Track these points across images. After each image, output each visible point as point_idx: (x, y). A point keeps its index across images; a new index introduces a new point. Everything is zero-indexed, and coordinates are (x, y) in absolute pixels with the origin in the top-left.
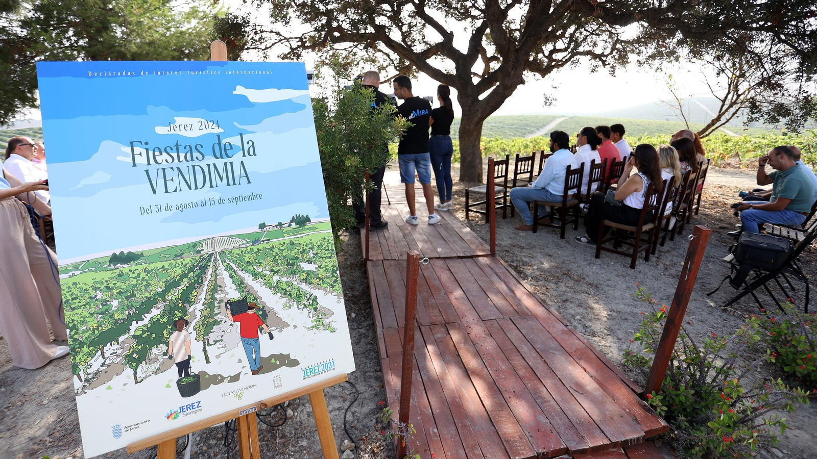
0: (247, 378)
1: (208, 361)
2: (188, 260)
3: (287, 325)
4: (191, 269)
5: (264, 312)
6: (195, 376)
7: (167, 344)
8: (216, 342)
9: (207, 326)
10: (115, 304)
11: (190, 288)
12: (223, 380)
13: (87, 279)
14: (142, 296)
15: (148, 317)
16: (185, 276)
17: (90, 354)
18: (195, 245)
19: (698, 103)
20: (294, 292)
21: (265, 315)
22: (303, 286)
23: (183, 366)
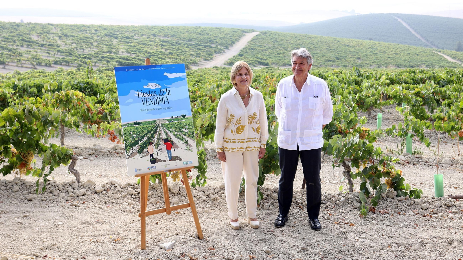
0: (168, 161)
1: (158, 155)
2: (153, 125)
3: (179, 148)
4: (154, 128)
5: (173, 143)
6: (154, 159)
7: (148, 148)
8: (160, 150)
9: (158, 145)
10: (135, 136)
11: (153, 133)
12: (161, 161)
13: (129, 128)
14: (142, 134)
15: (143, 141)
16: (152, 130)
17: (130, 149)
18: (155, 121)
19: (399, 20)
20: (181, 138)
21: (173, 144)
22: (184, 136)
23: (152, 155)
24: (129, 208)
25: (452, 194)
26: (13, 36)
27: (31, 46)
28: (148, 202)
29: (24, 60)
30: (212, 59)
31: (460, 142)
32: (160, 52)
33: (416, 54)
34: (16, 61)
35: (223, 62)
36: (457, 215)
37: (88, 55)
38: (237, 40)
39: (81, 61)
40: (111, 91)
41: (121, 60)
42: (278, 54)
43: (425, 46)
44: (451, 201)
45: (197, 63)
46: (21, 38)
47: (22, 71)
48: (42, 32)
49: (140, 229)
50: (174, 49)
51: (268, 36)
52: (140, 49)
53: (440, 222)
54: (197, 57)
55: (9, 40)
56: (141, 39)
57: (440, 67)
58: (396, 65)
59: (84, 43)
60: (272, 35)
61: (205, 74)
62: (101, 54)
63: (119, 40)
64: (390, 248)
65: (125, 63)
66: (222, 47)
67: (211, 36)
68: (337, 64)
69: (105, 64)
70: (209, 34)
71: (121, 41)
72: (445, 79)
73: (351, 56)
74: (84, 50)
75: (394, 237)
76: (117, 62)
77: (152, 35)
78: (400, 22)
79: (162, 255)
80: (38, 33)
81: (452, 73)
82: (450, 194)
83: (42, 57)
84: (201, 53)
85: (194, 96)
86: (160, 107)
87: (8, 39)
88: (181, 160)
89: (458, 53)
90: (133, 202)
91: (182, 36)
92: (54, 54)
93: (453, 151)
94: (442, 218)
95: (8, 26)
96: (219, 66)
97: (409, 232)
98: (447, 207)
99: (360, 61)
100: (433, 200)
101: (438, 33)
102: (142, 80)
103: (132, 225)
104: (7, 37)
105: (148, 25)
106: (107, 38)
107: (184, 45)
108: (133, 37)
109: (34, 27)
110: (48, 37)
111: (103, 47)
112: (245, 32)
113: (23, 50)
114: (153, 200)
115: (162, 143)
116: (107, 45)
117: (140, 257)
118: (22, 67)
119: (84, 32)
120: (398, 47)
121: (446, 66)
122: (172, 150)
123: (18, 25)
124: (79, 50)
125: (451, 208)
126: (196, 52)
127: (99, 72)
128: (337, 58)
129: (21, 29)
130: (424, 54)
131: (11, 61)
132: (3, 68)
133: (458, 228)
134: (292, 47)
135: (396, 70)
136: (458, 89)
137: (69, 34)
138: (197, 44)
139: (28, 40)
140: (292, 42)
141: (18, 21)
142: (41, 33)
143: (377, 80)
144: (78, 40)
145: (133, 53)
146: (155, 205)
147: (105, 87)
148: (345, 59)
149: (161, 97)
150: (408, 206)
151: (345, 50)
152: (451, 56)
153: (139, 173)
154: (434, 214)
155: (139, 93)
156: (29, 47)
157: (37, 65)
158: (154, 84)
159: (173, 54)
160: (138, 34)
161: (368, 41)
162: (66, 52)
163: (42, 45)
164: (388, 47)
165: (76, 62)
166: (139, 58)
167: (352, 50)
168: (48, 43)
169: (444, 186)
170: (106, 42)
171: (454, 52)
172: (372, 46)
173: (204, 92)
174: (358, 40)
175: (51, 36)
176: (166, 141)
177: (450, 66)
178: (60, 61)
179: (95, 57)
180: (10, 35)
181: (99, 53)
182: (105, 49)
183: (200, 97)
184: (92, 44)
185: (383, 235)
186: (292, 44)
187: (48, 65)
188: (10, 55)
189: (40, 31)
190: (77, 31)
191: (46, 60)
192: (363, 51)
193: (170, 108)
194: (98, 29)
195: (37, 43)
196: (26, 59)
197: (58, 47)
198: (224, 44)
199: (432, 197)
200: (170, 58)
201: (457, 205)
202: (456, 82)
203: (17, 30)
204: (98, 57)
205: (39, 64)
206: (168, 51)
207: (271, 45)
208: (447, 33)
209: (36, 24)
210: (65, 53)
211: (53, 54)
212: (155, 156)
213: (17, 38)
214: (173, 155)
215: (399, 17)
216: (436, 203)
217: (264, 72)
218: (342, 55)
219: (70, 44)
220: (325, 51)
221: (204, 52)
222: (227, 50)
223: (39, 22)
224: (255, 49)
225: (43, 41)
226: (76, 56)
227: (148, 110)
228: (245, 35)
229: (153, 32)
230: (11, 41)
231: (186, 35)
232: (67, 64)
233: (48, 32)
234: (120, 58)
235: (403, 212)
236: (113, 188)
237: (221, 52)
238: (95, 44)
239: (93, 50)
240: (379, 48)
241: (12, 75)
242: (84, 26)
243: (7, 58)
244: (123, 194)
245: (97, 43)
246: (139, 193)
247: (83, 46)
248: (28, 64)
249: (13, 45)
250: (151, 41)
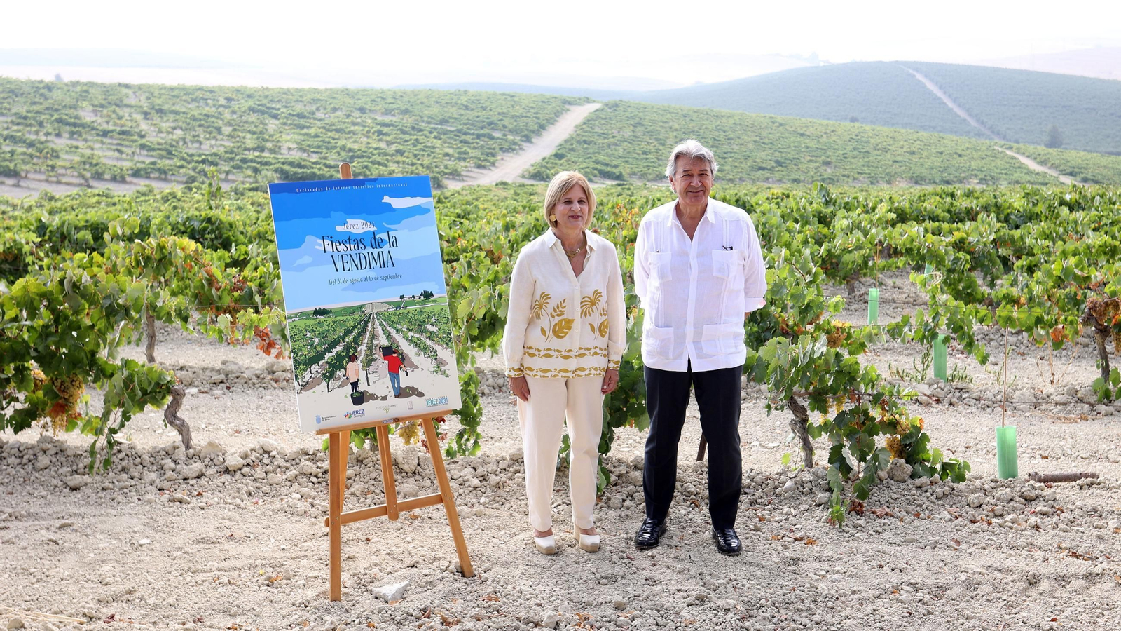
1: (368, 385)
2: (357, 316)
3: (417, 367)
4: (359, 323)
5: (403, 356)
6: (361, 393)
7: (345, 370)
8: (373, 372)
9: (369, 361)
10: (317, 340)
11: (359, 335)
12: (377, 398)
13: (302, 323)
14: (331, 338)
15: (335, 351)
16: (355, 327)
17: (304, 370)
18: (361, 307)
19: (919, 77)
20: (422, 345)
21: (403, 359)
22: (428, 342)
23: (355, 385)
24: (302, 506)
25: (1036, 471)
26: (37, 112)
27: (80, 135)
28: (347, 493)
29: (64, 167)
30: (493, 164)
31: (1055, 352)
32: (376, 149)
33: (956, 153)
34: (44, 168)
35: (520, 172)
36: (1047, 520)
37: (212, 155)
38: (552, 121)
39: (194, 169)
40: (262, 237)
41: (286, 167)
42: (644, 153)
43: (975, 135)
44: (1034, 488)
45: (459, 175)
46: (56, 116)
47: (60, 192)
48: (104, 102)
49: (329, 553)
50: (406, 141)
51: (623, 113)
52: (329, 142)
53: (1011, 536)
54: (459, 159)
55: (29, 122)
56: (333, 118)
57: (1009, 183)
58: (911, 178)
59: (201, 129)
60: (630, 110)
61: (477, 200)
62: (239, 154)
63: (281, 121)
64: (898, 596)
65: (296, 173)
66: (517, 138)
67: (491, 113)
68: (777, 175)
69: (249, 176)
70: (486, 107)
71: (285, 124)
72: (1021, 210)
73: (809, 158)
74: (201, 143)
75: (906, 569)
76: (276, 171)
77: (356, 109)
78: (919, 81)
79: (379, 612)
80: (97, 106)
81: (1037, 197)
82: (1032, 472)
83: (103, 160)
84: (469, 150)
85: (452, 248)
86: (373, 274)
87: (25, 118)
88: (421, 395)
89: (1051, 150)
90: (313, 493)
91: (426, 112)
92: (133, 153)
93: (1039, 373)
94: (1015, 526)
95: (26, 89)
96: (509, 181)
97: (940, 558)
98: (1026, 500)
99: (829, 170)
100: (993, 484)
101: (1005, 105)
102: (332, 213)
103: (310, 544)
104: (24, 114)
105: (349, 87)
106: (253, 118)
107: (431, 132)
108: (314, 113)
109: (87, 91)
110: (118, 115)
111: (244, 138)
112: (570, 103)
113: (61, 143)
114: (357, 487)
115: (379, 356)
116: (254, 133)
117: (327, 618)
118: (59, 182)
119: (202, 103)
120: (915, 137)
121: (1023, 181)
122: (402, 374)
123: (49, 87)
124: (190, 144)
125: (1033, 503)
126: (458, 148)
127: (236, 194)
128: (779, 163)
129: (57, 95)
130: (975, 155)
131: (32, 170)
132: (14, 186)
133: (1050, 547)
134: (676, 137)
135: (912, 190)
136: (1051, 233)
137: (166, 107)
138: (459, 131)
139: (72, 120)
140: (676, 126)
141: (49, 78)
142: (102, 106)
143: (867, 212)
144: (188, 121)
145: (313, 152)
146: (362, 499)
147: (250, 229)
148: (795, 165)
149: (375, 251)
150: (937, 498)
151: (796, 144)
152: (1035, 159)
153: (324, 425)
154: (995, 516)
155: (327, 242)
156: (75, 136)
157: (93, 178)
158: (359, 222)
159: (406, 154)
160: (325, 109)
161: (848, 124)
162: (159, 149)
163: (105, 134)
164: (893, 138)
165: (182, 171)
166: (328, 162)
167: (812, 144)
168: (118, 129)
169: (1018, 454)
170: (253, 126)
171: (1041, 149)
172: (857, 136)
173: (475, 240)
174: (825, 122)
175: (125, 112)
176: (388, 352)
177: (1032, 180)
178: (145, 169)
179: (225, 161)
180: (31, 109)
181: (235, 150)
182: (250, 141)
183: (465, 251)
184: (219, 130)
185: (881, 566)
186: (676, 130)
187: (119, 179)
188: (31, 156)
189: (100, 99)
190: (184, 101)
191: (115, 166)
192: (836, 147)
193: (395, 277)
194: (232, 96)
195: (93, 129)
196: (68, 164)
197: (142, 137)
198: (522, 131)
199: (992, 477)
200: (398, 162)
201: (1049, 495)
202: (1047, 218)
203: (46, 99)
204: (232, 159)
205: (98, 176)
206: (394, 147)
207: (628, 133)
208: (1027, 106)
209: (91, 84)
210: (158, 152)
211: (130, 152)
212: (361, 388)
213: (47, 117)
214: (403, 385)
215: (917, 70)
216: (1000, 493)
217: (612, 194)
218: (790, 156)
219: (170, 130)
220: (751, 146)
221: (475, 148)
222: (528, 144)
223: (99, 81)
224: (591, 142)
225: (108, 123)
226: (183, 159)
227: (345, 282)
228: (568, 110)
229: (360, 103)
230: (33, 122)
231: (435, 110)
232: (163, 176)
233: (118, 102)
234: (283, 163)
235: (927, 512)
236: (266, 461)
237: (513, 150)
238: (227, 130)
239: (221, 145)
240: (872, 141)
241: (36, 202)
242: (201, 89)
243: (24, 162)
244: (290, 474)
245: (230, 129)
246: (326, 472)
247: (198, 136)
248: (73, 176)
249: (37, 133)
250: (354, 124)
